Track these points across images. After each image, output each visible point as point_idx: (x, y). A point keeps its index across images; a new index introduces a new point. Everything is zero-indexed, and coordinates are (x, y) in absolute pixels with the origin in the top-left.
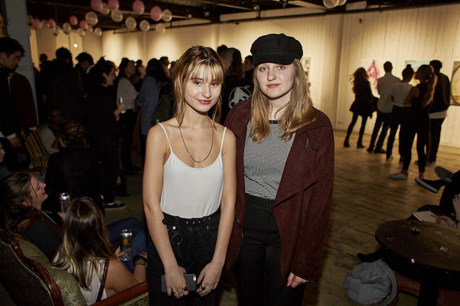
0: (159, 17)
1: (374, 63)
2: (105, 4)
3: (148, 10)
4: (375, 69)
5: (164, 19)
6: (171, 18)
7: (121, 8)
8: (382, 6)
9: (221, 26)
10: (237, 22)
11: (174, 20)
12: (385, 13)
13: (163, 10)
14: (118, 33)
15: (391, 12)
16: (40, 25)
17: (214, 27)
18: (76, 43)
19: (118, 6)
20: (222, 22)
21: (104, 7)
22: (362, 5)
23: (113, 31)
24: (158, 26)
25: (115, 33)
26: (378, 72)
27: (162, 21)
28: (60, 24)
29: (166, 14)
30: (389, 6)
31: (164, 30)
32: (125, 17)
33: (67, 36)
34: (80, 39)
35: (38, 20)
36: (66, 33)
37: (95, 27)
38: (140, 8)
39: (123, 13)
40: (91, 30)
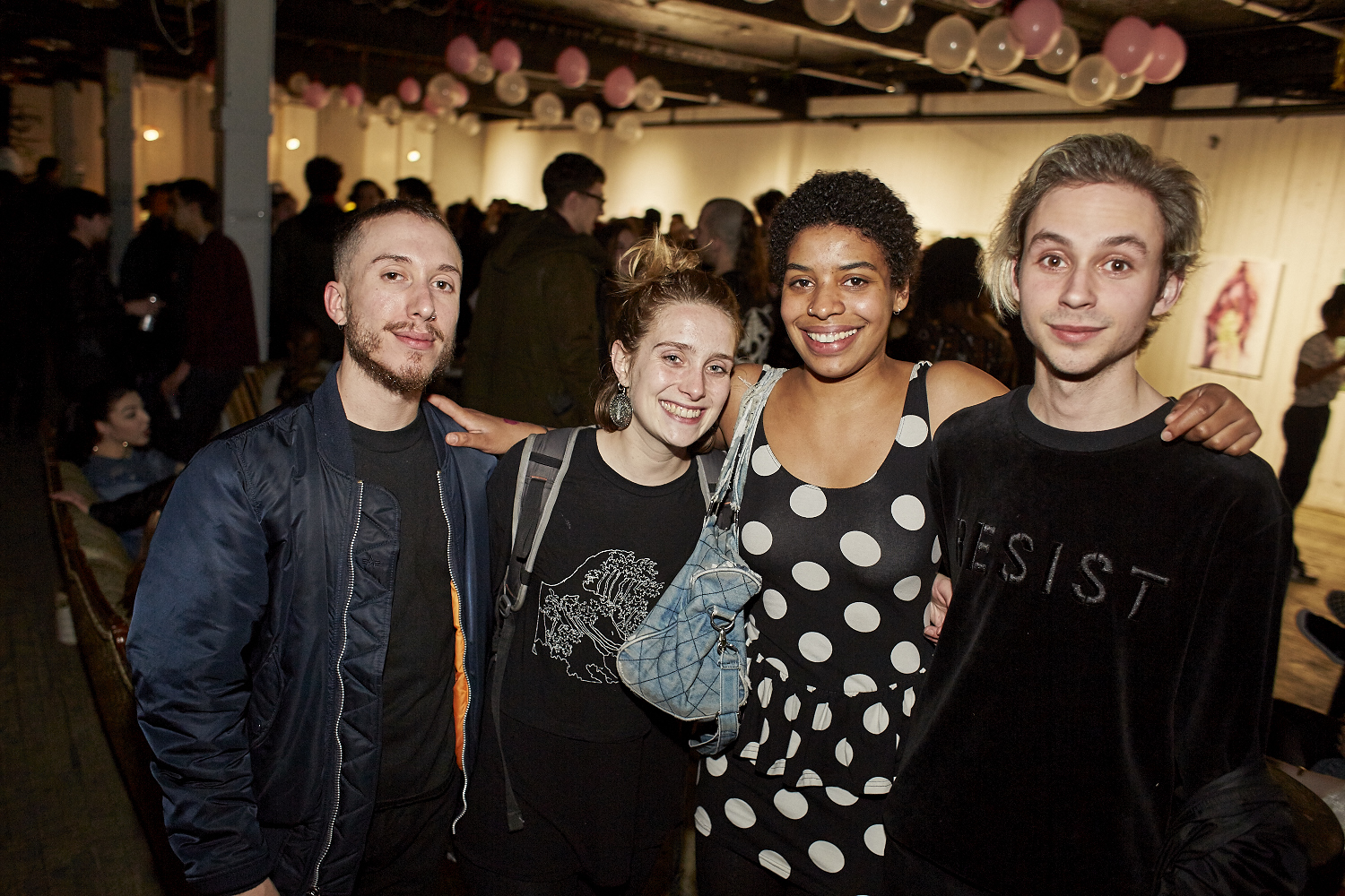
0: (624, 96)
1: (1243, 270)
2: (483, 56)
3: (598, 73)
4: (1247, 287)
5: (640, 104)
6: (658, 101)
7: (525, 65)
8: (1284, 102)
9: (809, 130)
10: (855, 121)
11: (668, 104)
12: (1291, 121)
13: (639, 78)
14: (531, 128)
15: (1310, 121)
16: (324, 99)
17: (789, 130)
18: (414, 149)
19: (515, 62)
20: (812, 120)
21: (481, 63)
22: (1223, 95)
23: (514, 124)
24: (623, 123)
25: (520, 128)
26: (1253, 297)
27: (633, 108)
28: (373, 98)
29: (648, 87)
30: (1308, 102)
31: (639, 133)
32: (534, 94)
33: (394, 130)
34: (426, 140)
35: (318, 87)
36: (391, 122)
37: (460, 112)
38: (576, 70)
39: (530, 80)
40: (452, 119)
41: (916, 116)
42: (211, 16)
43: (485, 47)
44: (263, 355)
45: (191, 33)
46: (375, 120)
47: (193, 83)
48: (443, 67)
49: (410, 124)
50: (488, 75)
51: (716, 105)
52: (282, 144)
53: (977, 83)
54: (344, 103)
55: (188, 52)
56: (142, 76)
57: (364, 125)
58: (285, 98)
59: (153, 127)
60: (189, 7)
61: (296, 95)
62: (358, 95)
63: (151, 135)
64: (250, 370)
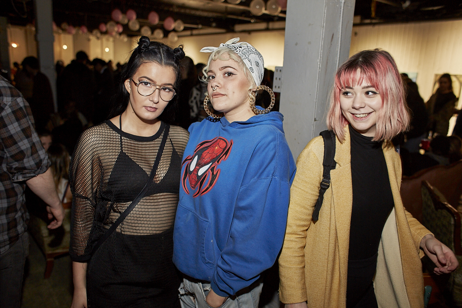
0: (171, 26)
2: (124, 15)
3: (162, 19)
5: (177, 29)
6: (182, 28)
7: (138, 17)
8: (374, 21)
10: (249, 32)
11: (185, 29)
13: (175, 20)
16: (74, 31)
17: (228, 36)
18: (107, 47)
19: (134, 17)
20: (236, 32)
21: (123, 17)
24: (171, 35)
27: (174, 30)
28: (91, 30)
29: (179, 23)
32: (141, 27)
33: (99, 42)
34: (111, 44)
36: (98, 38)
37: (120, 34)
38: (155, 19)
39: (140, 23)
40: (118, 36)
41: (267, 30)
42: (32, 5)
43: (124, 12)
44: (56, 110)
45: (26, 10)
46: (93, 38)
47: (28, 27)
48: (111, 19)
49: (104, 38)
50: (126, 21)
51: (201, 29)
52: (61, 47)
53: (276, 18)
54: (80, 32)
55: (25, 17)
56: (10, 25)
57: (89, 40)
58: (60, 31)
59: (15, 43)
60: (24, 2)
61: (64, 30)
62: (85, 30)
63: (14, 45)
64: (52, 115)
